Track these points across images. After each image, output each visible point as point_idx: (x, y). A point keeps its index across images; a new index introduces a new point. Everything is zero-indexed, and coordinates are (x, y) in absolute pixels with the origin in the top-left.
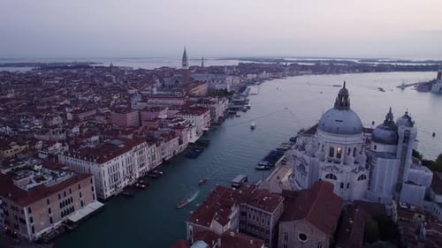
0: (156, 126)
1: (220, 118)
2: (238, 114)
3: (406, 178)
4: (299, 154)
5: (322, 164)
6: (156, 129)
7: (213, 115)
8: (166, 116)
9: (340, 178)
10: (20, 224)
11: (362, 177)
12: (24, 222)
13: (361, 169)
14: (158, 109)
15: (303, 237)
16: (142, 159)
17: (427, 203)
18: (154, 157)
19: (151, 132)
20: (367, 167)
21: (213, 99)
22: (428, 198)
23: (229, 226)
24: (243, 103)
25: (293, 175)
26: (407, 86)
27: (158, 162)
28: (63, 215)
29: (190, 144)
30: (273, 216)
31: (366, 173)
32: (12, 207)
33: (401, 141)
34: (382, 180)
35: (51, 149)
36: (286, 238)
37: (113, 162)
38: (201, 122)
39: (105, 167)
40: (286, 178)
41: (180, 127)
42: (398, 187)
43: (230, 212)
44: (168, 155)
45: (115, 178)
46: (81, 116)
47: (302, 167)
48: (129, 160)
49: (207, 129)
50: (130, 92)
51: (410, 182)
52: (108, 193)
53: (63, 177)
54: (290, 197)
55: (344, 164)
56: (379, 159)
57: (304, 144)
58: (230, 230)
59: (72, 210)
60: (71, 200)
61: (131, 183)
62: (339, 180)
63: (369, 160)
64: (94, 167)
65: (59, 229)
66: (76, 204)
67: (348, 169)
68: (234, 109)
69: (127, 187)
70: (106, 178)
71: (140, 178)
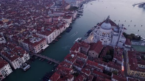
0: (58, 23)
1: (75, 18)
2: (80, 17)
3: (119, 41)
4: (95, 34)
5: (100, 36)
6: (58, 24)
7: (73, 18)
8: (60, 20)
9: (104, 40)
10: (33, 50)
11: (110, 40)
12: (34, 50)
13: (109, 38)
14: (57, 17)
15: (93, 54)
16: (56, 34)
17: (123, 46)
18: (58, 33)
19: (57, 24)
20: (111, 38)
21: (73, 12)
22: (124, 45)
23: (78, 51)
24: (82, 12)
25: (94, 38)
26: (136, 5)
27: (59, 34)
28: (41, 48)
29: (67, 28)
30: (87, 49)
31: (111, 39)
32: (31, 47)
33: (119, 32)
34: (114, 41)
35: (33, 31)
36: (90, 54)
37: (50, 35)
38: (69, 21)
39: (48, 37)
40: (92, 39)
41: (64, 23)
42: (117, 43)
43: (78, 49)
44: (62, 32)
45: (50, 39)
46: (36, 19)
47: (96, 37)
48: (53, 34)
49: (71, 23)
50: (47, 8)
51: (120, 42)
52: (49, 43)
53: (40, 40)
54: (92, 45)
55: (106, 37)
56: (114, 36)
57: (97, 31)
58: (79, 52)
59: (43, 47)
60: (42, 45)
61: (54, 40)
62: (104, 41)
63: (112, 36)
64: (46, 37)
65: (41, 51)
66: (43, 45)
67: (106, 38)
68: (79, 15)
69: (53, 41)
70: (49, 39)
71: (56, 38)
